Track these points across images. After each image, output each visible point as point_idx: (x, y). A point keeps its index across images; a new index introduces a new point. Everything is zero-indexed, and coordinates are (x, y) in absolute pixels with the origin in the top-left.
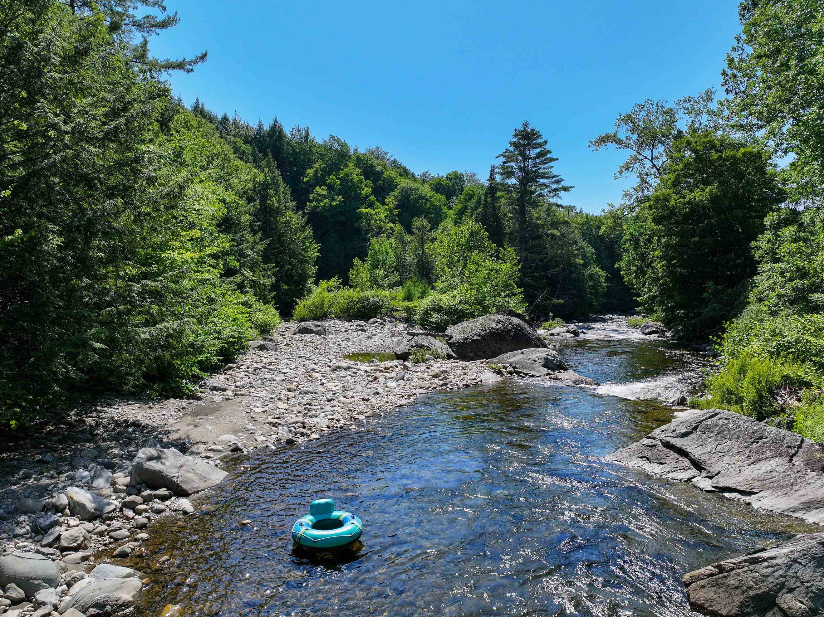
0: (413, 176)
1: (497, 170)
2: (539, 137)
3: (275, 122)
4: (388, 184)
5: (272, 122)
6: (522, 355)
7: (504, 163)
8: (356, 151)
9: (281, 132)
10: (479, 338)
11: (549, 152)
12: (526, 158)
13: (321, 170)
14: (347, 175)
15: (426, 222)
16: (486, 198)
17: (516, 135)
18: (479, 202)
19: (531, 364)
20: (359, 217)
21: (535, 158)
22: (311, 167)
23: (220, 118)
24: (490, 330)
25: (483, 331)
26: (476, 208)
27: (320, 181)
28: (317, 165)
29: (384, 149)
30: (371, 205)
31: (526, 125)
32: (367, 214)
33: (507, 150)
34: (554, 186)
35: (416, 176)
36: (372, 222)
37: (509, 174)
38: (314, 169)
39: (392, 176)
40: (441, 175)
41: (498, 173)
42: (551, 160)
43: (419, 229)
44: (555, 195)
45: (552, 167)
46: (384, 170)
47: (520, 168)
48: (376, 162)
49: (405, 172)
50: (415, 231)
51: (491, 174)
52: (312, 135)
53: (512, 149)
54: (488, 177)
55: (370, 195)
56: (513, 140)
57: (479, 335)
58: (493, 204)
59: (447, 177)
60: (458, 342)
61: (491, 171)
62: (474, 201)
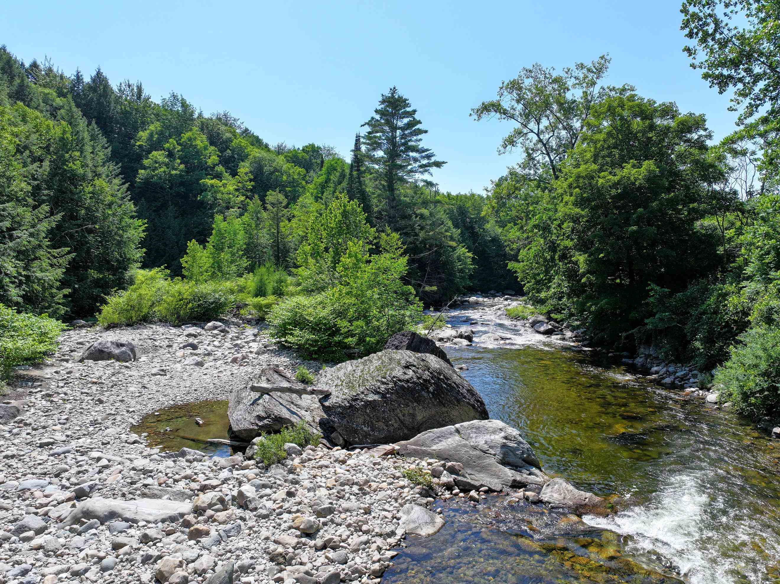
0: (267, 146)
1: (362, 140)
2: (408, 105)
3: (99, 74)
4: (238, 155)
5: (94, 74)
6: (457, 438)
7: (369, 133)
8: (200, 115)
9: (106, 86)
10: (376, 397)
11: (419, 122)
12: (394, 128)
13: (157, 133)
14: (190, 139)
15: (281, 197)
16: (351, 171)
17: (383, 102)
18: (343, 175)
19: (479, 458)
20: (203, 189)
21: (403, 129)
22: (144, 130)
23: (27, 65)
24: (395, 383)
25: (384, 383)
26: (340, 183)
27: (156, 145)
28: (152, 127)
29: (233, 115)
30: (219, 176)
31: (394, 90)
32: (212, 186)
33: (373, 118)
34: (425, 162)
35: (270, 147)
36: (219, 196)
37: (375, 145)
38: (148, 131)
39: (243, 144)
40: (296, 148)
41: (364, 143)
42: (420, 132)
43: (273, 205)
44: (426, 171)
45: (421, 140)
46: (233, 138)
47: (387, 139)
48: (223, 128)
49: (257, 142)
50: (269, 207)
51: (356, 144)
52: (146, 93)
53: (378, 117)
54: (353, 148)
55: (217, 165)
56: (379, 108)
57: (377, 393)
58: (359, 178)
59: (303, 150)
60: (340, 406)
61: (356, 140)
62: (338, 174)
